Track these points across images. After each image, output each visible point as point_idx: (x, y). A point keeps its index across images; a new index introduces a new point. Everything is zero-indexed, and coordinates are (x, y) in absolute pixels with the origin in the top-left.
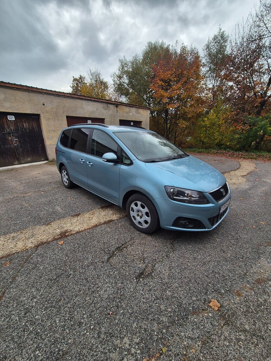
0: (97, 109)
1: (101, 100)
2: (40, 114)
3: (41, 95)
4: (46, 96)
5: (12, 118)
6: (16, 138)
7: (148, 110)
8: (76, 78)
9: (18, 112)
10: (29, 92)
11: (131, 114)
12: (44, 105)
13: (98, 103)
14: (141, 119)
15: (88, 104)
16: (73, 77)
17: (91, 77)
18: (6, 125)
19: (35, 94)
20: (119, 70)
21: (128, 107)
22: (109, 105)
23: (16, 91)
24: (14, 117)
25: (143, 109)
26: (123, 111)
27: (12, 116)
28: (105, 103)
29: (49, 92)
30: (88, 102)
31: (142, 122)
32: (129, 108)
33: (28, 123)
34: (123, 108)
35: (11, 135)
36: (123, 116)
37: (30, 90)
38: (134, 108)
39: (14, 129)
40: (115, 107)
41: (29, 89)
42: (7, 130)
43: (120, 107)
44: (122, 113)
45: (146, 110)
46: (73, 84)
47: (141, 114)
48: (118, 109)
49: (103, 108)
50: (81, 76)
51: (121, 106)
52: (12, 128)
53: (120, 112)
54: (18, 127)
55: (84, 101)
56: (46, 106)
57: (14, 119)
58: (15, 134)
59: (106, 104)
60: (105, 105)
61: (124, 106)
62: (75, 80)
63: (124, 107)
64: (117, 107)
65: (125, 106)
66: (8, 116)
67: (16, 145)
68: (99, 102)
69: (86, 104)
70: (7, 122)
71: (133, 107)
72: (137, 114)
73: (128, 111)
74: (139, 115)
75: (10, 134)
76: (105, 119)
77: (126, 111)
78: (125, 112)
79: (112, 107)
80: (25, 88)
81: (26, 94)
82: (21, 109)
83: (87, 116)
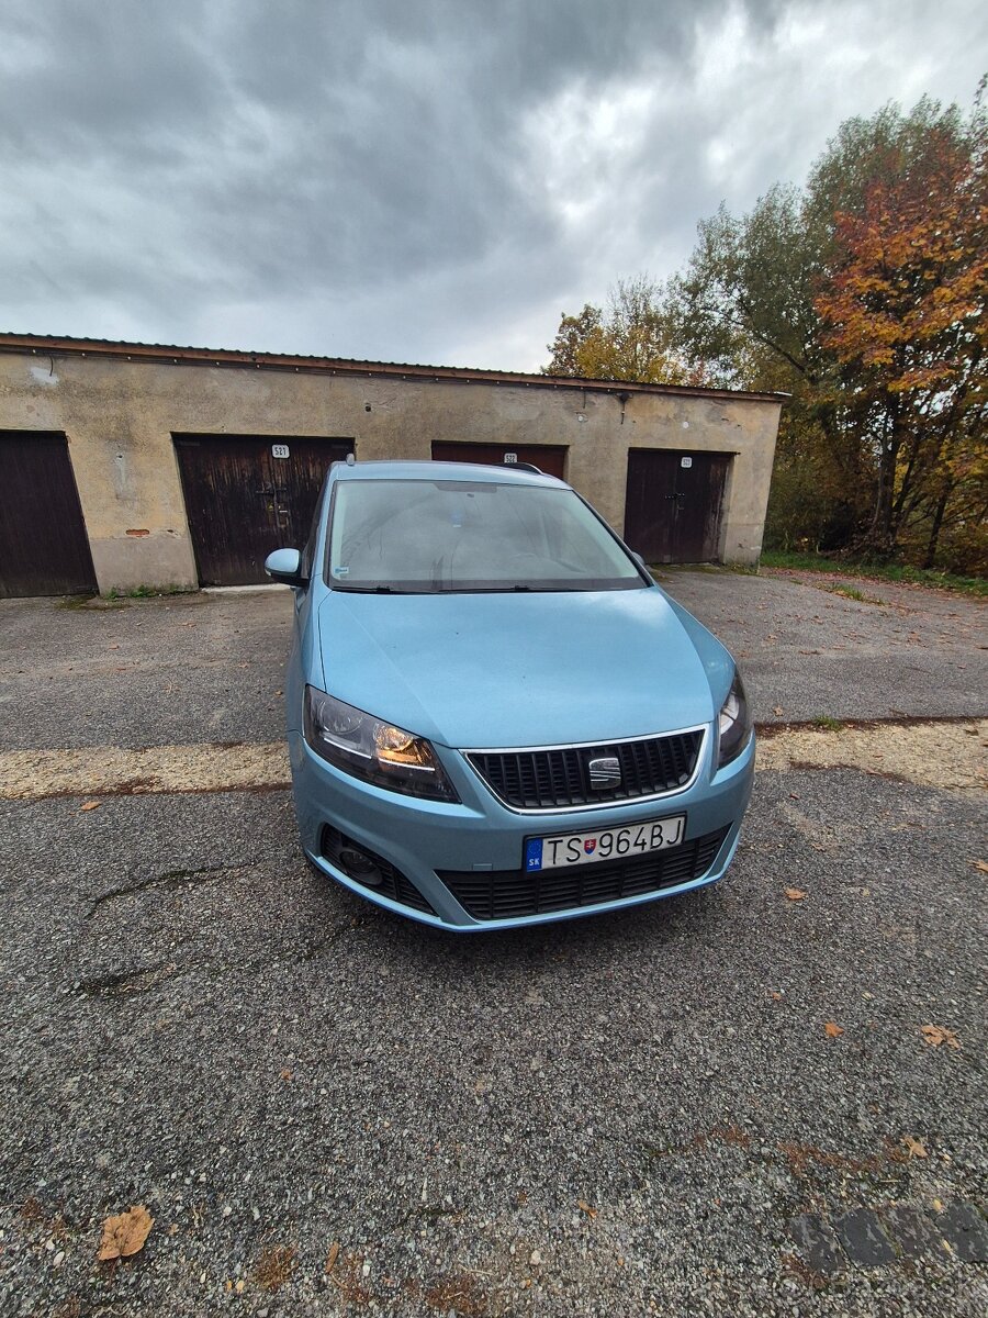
0: (542, 414)
1: (560, 382)
2: (354, 439)
3: (362, 381)
4: (376, 382)
5: (281, 452)
6: (285, 508)
7: (775, 405)
8: (571, 319)
9: (299, 434)
10: (332, 375)
11: (686, 425)
12: (368, 409)
13: (548, 391)
14: (733, 442)
15: (509, 397)
16: (563, 316)
17: (620, 305)
18: (265, 470)
19: (348, 379)
20: (694, 263)
21: (674, 398)
22: (591, 397)
23: (299, 377)
24: (287, 448)
25: (744, 404)
26: (647, 415)
27: (282, 447)
28: (577, 388)
29: (388, 370)
30: (513, 390)
31: (736, 453)
32: (679, 400)
33: (320, 463)
34: (651, 405)
35: (275, 498)
36: (649, 435)
37: (334, 369)
38: (703, 401)
39: (284, 482)
40: (616, 403)
41: (332, 366)
42: (266, 485)
43: (636, 400)
44: (645, 422)
45: (765, 405)
46: (558, 338)
47: (734, 424)
48: (629, 409)
49: (569, 408)
50: (587, 308)
51: (643, 397)
52: (280, 480)
53: (637, 419)
54: (294, 476)
55: (497, 389)
56: (375, 414)
57: (287, 455)
58: (284, 497)
59: (580, 395)
60: (574, 398)
61: (655, 397)
62: (568, 323)
63: (656, 401)
64: (623, 400)
65: (660, 394)
66: (274, 447)
67: (283, 526)
68: (554, 389)
69: (503, 399)
70: (268, 463)
71: (697, 396)
72: (712, 425)
73: (671, 416)
74: (724, 428)
75: (273, 496)
76: (570, 449)
77: (664, 415)
78: (660, 418)
79: (602, 403)
80: (323, 365)
81: (323, 381)
82: (304, 427)
83: (504, 440)
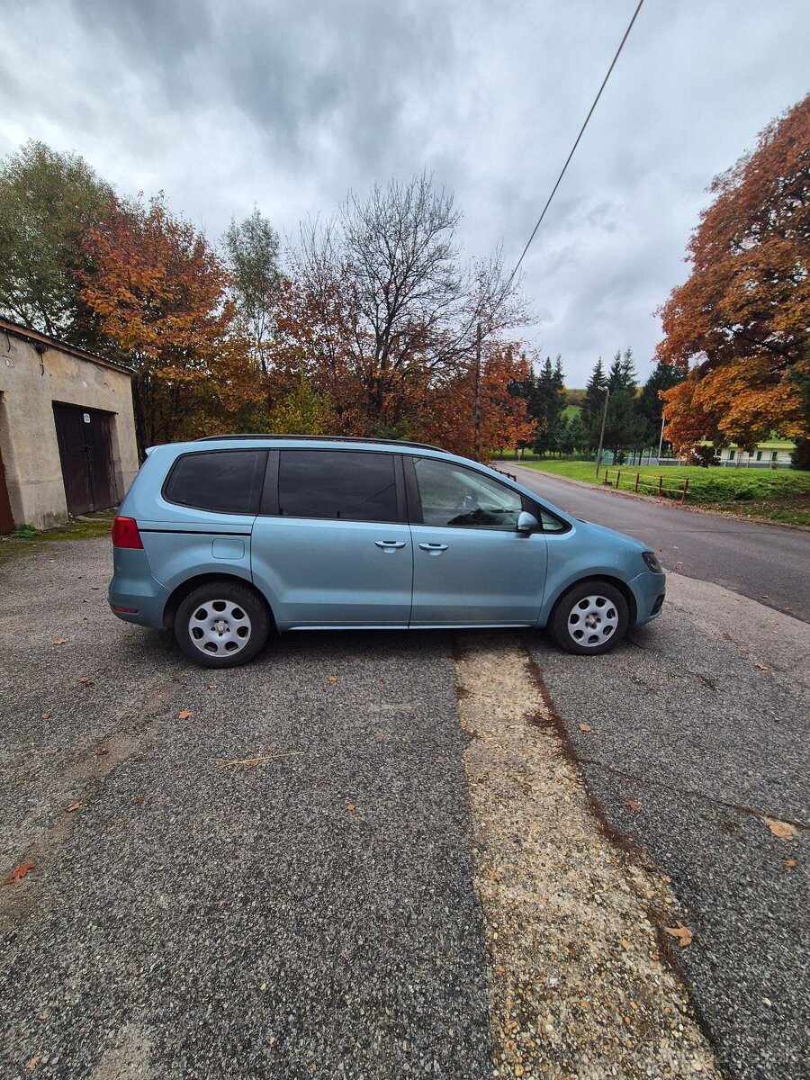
7: (127, 377)
11: (85, 384)
14: (112, 404)
21: (73, 358)
22: (13, 341)
25: (113, 373)
26: (59, 369)
31: (115, 413)
32: (78, 361)
34: (59, 361)
36: (63, 390)
38: (91, 365)
40: (34, 353)
43: (50, 353)
44: (58, 376)
45: (123, 376)
47: (111, 389)
48: (45, 363)
51: (53, 352)
53: (53, 372)
59: (3, 336)
61: (61, 354)
63: (62, 358)
64: (40, 351)
65: (64, 352)
71: (87, 361)
72: (99, 387)
73: (75, 375)
74: (106, 391)
76: (5, 396)
77: (70, 373)
78: (67, 374)
79: (23, 349)
